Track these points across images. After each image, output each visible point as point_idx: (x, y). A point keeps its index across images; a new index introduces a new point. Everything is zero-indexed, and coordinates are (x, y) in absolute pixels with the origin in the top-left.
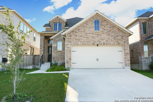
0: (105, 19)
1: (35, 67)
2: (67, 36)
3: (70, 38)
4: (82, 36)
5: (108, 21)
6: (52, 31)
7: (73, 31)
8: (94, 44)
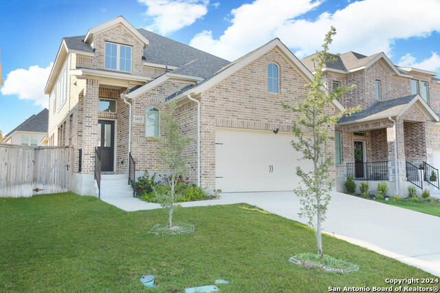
0: (290, 64)
1: (37, 190)
2: (203, 98)
3: (211, 104)
4: (241, 103)
5: (298, 71)
6: (129, 74)
7: (219, 87)
8: (267, 127)
